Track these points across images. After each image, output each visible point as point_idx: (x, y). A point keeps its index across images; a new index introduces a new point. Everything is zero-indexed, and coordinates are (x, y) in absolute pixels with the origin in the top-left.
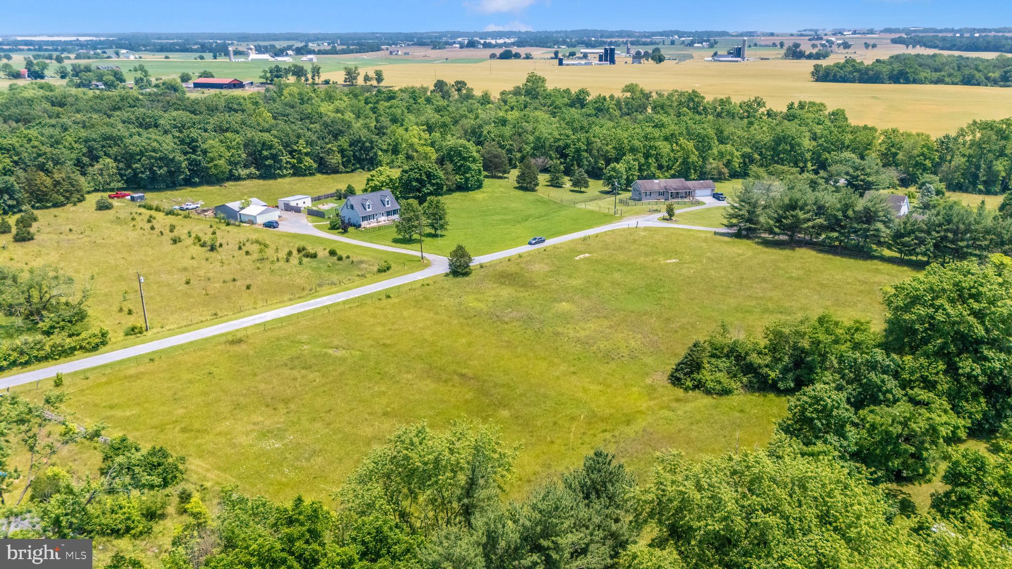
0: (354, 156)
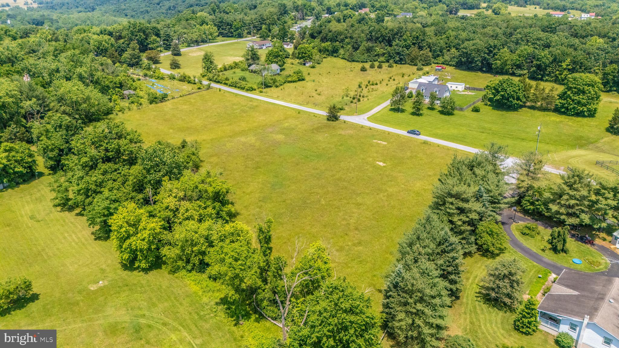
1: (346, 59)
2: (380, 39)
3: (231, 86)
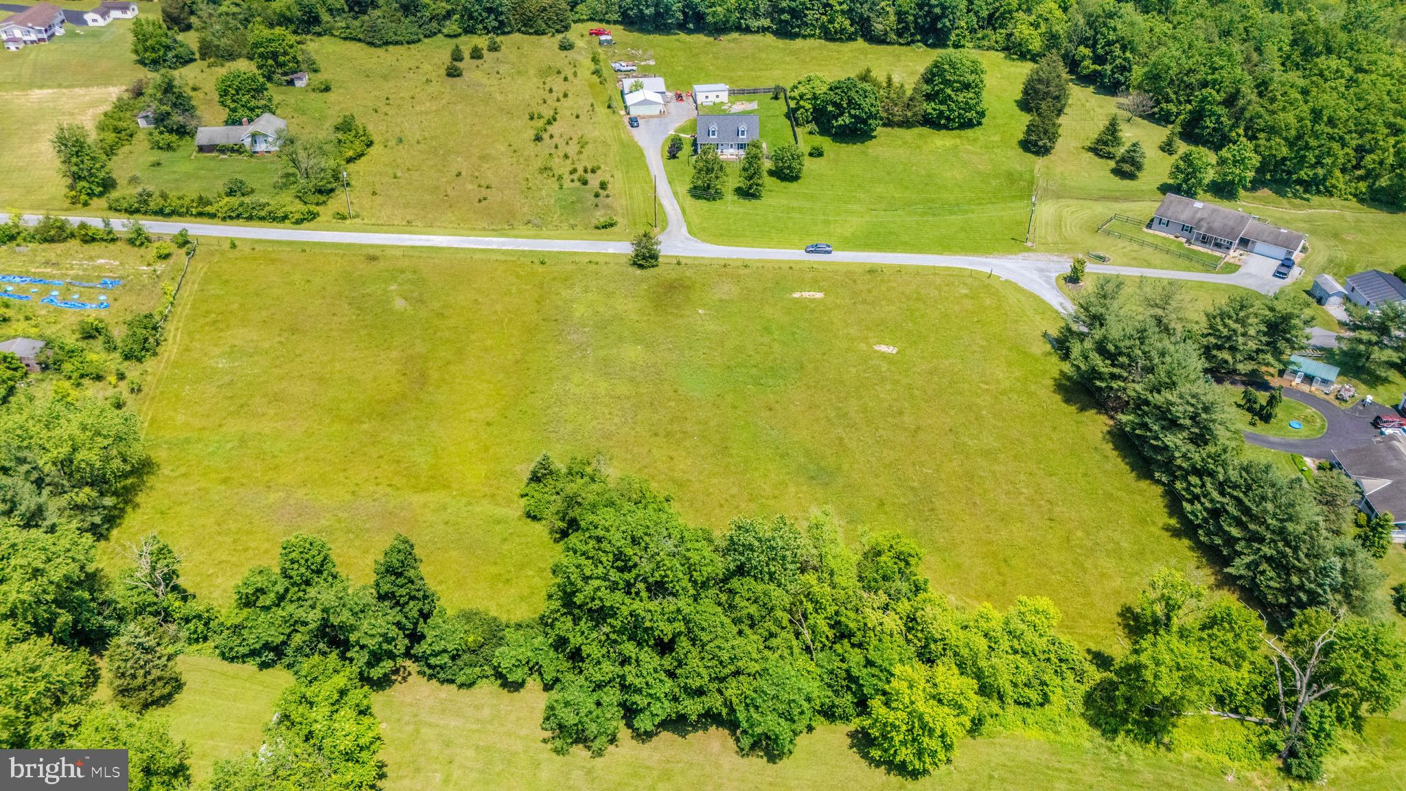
0: (916, 22)
1: (360, 41)
3: (231, 218)
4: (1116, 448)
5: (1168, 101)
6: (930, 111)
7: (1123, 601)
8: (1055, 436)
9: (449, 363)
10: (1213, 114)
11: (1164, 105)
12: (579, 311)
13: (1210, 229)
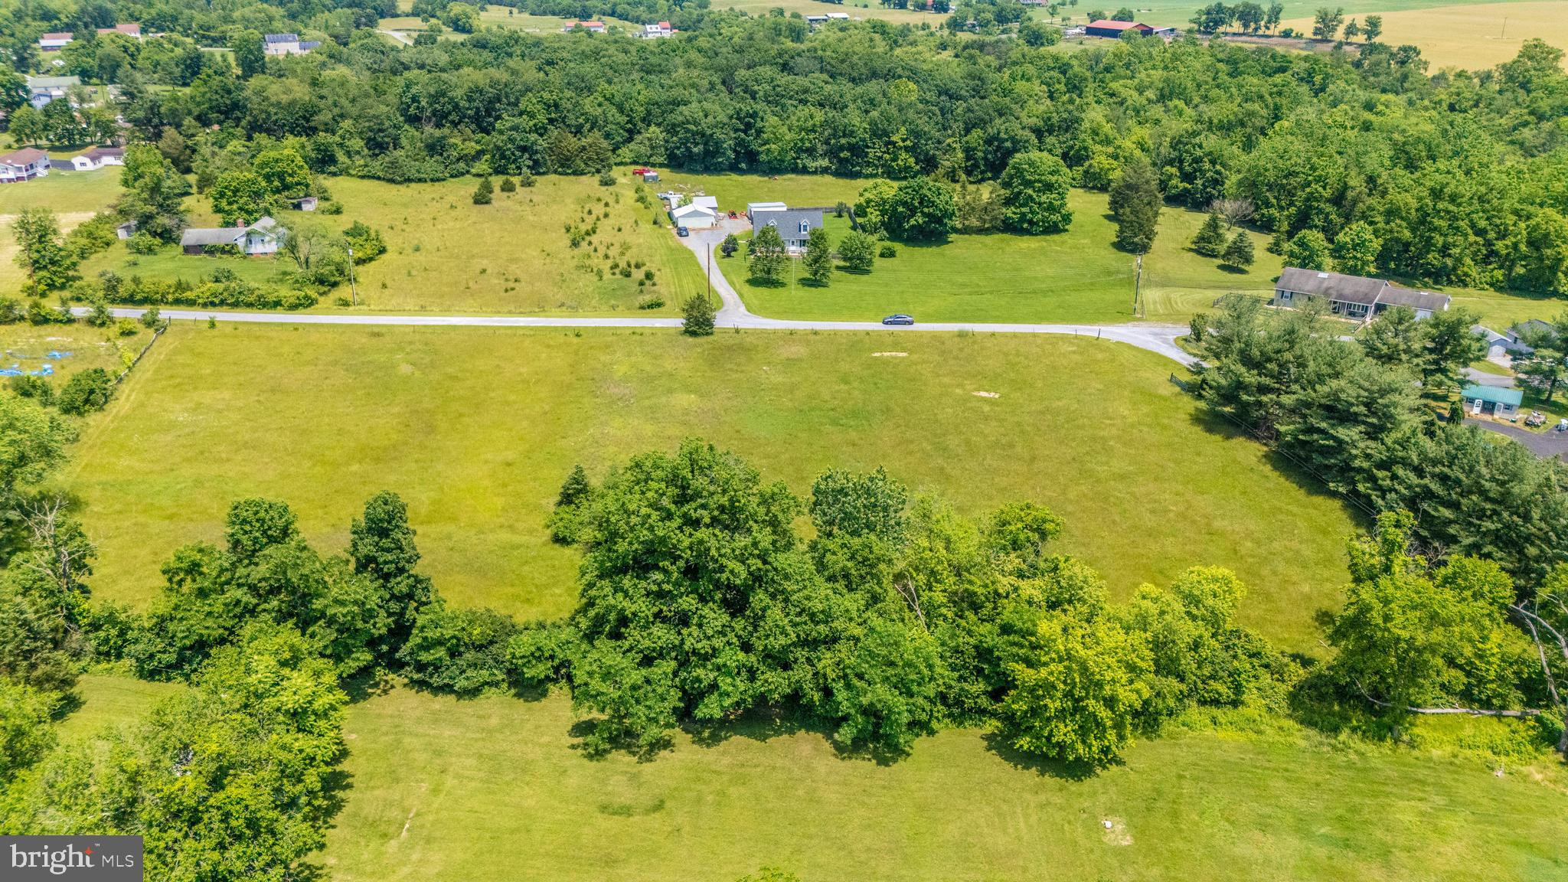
0: (985, 159)
1: (379, 178)
2: (454, 117)
3: (213, 304)
4: (1275, 468)
5: (1268, 205)
6: (1010, 215)
7: (1317, 605)
8: (1199, 460)
9: (461, 415)
10: (1320, 211)
11: (1265, 211)
12: (621, 370)
13: (1340, 296)
